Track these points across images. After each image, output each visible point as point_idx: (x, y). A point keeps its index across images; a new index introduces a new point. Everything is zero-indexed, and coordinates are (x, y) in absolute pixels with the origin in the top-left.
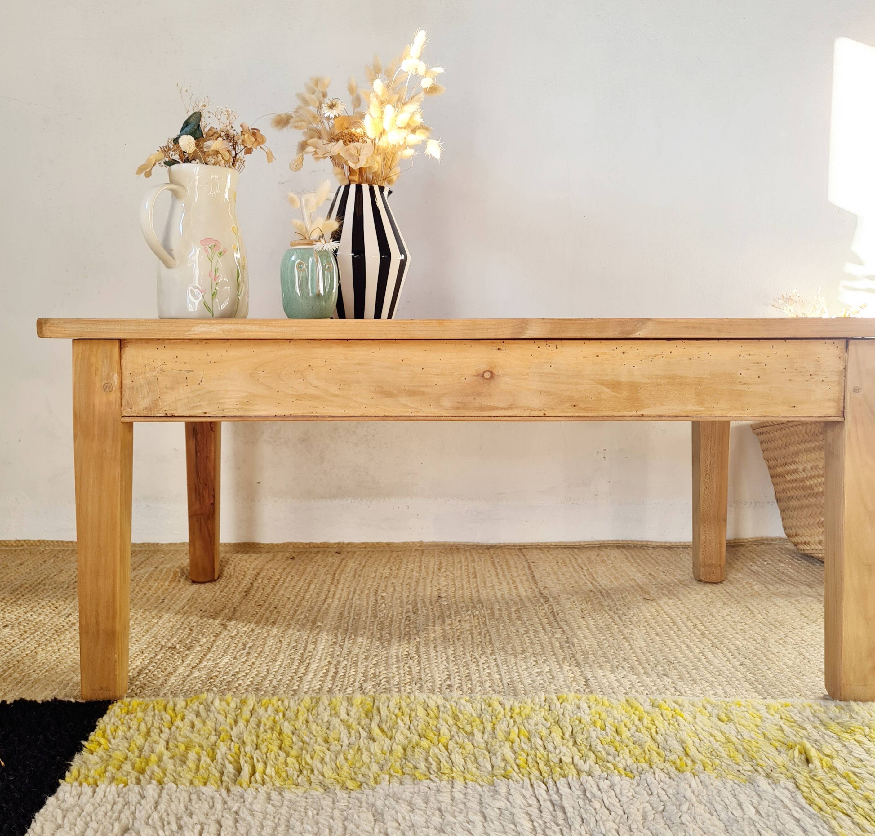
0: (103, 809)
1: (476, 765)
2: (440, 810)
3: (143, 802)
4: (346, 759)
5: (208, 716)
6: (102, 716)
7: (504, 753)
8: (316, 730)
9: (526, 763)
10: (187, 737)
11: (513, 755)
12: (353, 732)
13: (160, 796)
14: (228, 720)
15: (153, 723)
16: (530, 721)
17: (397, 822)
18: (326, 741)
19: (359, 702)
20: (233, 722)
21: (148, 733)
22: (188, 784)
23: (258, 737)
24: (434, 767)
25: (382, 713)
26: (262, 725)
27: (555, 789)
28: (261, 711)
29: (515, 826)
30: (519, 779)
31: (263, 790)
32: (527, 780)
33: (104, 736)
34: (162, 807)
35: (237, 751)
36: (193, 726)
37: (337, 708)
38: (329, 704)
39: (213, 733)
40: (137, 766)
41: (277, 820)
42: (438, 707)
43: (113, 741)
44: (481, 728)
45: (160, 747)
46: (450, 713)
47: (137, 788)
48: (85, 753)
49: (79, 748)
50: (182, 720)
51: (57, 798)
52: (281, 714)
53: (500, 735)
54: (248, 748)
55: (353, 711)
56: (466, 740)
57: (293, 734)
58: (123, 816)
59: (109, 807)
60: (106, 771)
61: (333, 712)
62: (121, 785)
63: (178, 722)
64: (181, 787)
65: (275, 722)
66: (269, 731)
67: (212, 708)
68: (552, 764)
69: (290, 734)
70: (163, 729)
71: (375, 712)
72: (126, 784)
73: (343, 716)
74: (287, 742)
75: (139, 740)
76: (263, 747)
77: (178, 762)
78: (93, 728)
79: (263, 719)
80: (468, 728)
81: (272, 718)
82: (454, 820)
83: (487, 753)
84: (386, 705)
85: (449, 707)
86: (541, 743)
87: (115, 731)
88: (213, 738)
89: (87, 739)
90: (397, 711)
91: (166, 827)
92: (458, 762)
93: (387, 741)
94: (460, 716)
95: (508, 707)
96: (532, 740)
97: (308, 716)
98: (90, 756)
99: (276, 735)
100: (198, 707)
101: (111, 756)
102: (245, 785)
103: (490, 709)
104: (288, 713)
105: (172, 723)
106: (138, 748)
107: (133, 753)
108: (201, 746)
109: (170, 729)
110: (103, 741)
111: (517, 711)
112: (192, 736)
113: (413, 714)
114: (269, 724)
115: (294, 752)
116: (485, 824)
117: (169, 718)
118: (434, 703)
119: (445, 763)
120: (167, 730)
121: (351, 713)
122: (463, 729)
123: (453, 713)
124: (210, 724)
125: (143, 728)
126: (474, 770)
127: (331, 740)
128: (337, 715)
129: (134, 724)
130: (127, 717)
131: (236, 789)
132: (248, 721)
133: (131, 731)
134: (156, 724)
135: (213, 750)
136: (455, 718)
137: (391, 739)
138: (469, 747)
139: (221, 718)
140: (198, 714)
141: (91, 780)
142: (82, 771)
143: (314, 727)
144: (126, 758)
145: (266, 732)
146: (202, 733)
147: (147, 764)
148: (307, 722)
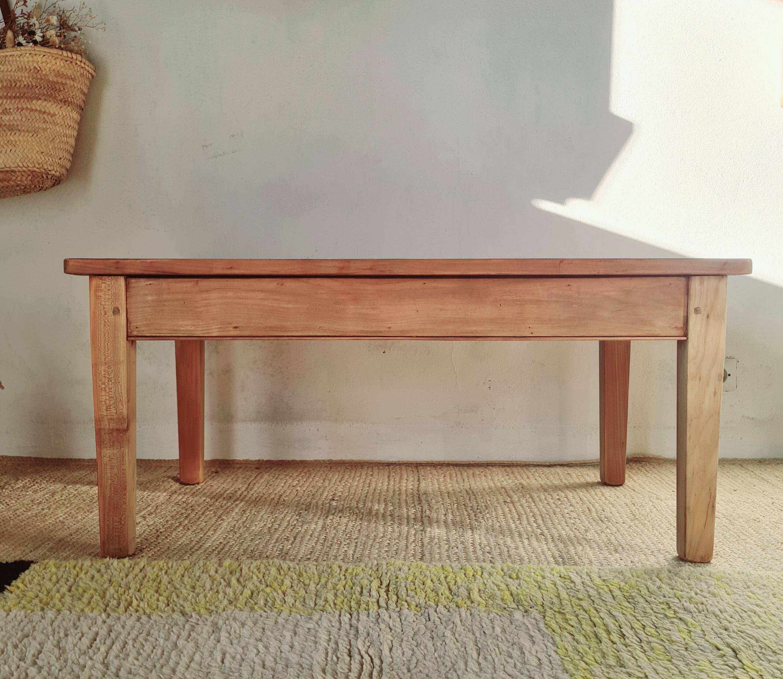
4: (205, 597)
5: (106, 572)
6: (24, 571)
8: (187, 581)
10: (86, 584)
12: (216, 583)
14: (121, 574)
15: (63, 576)
18: (193, 587)
19: (228, 565)
20: (124, 575)
22: (80, 612)
23: (141, 585)
24: (270, 603)
25: (243, 571)
26: (147, 577)
28: (148, 569)
31: (135, 615)
33: (23, 583)
35: (122, 593)
36: (93, 578)
37: (209, 568)
39: (108, 582)
40: (44, 601)
43: (29, 586)
45: (64, 589)
46: (297, 572)
47: (41, 613)
48: (6, 592)
50: (86, 573)
52: (163, 572)
54: (132, 591)
55: (221, 570)
57: (169, 583)
58: (27, 628)
59: (18, 623)
60: (20, 603)
61: (205, 571)
62: (30, 612)
63: (82, 576)
64: (74, 613)
65: (157, 576)
66: (151, 582)
67: (111, 567)
69: (166, 583)
70: (69, 579)
71: (238, 571)
72: (33, 611)
73: (212, 573)
74: (163, 587)
76: (143, 591)
77: (75, 598)
78: (16, 578)
81: (156, 573)
84: (248, 566)
87: (32, 580)
88: (106, 586)
89: (9, 585)
90: (255, 570)
92: (289, 601)
97: (184, 572)
98: (10, 594)
99: (155, 583)
100: (100, 566)
101: (25, 595)
104: (169, 571)
105: (77, 576)
106: (47, 591)
107: (43, 593)
108: (96, 590)
110: (21, 586)
121: (219, 572)
123: (300, 572)
125: (54, 578)
127: (197, 587)
128: (207, 572)
130: (43, 572)
131: (114, 615)
132: (136, 575)
133: (45, 580)
134: (65, 576)
135: (104, 592)
136: (300, 575)
139: (115, 573)
140: (99, 571)
141: (6, 608)
144: (37, 596)
145: (148, 582)
146: (99, 582)
147: (52, 600)
148: (182, 576)
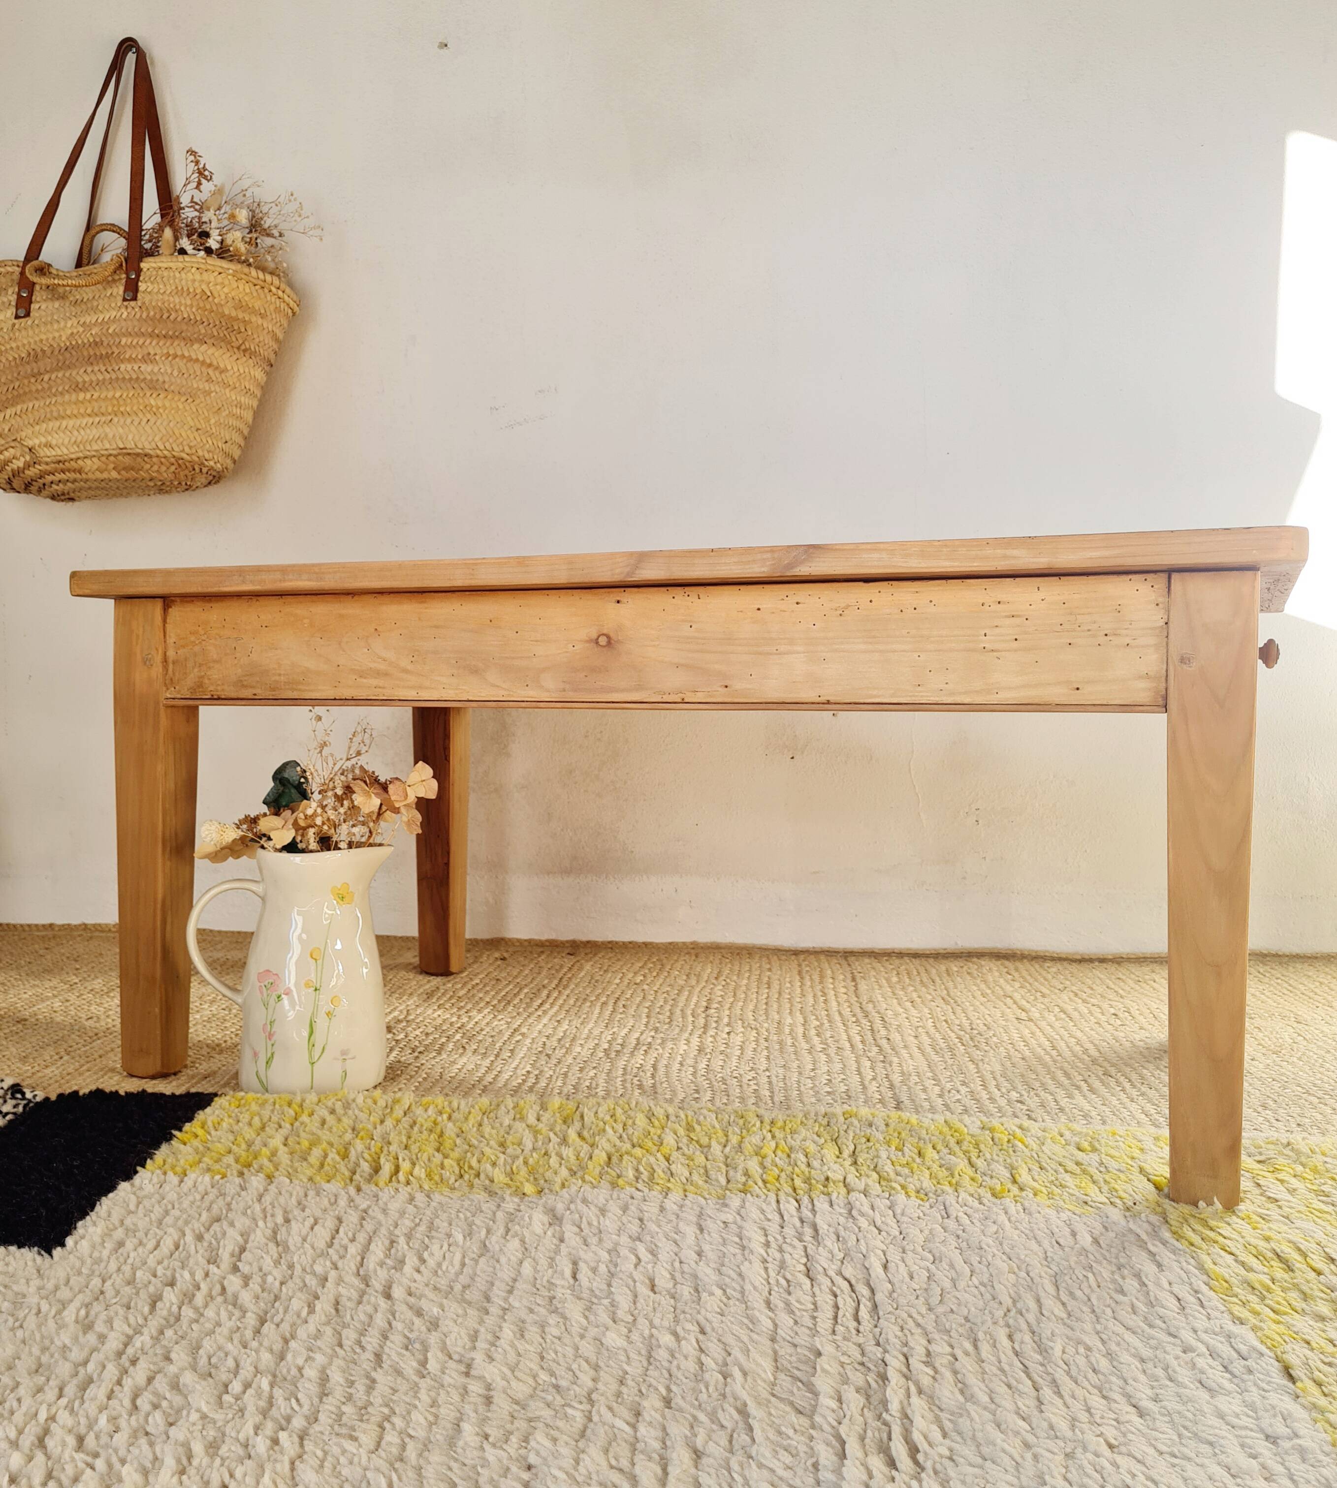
0: (191, 1198)
1: (704, 1178)
2: (641, 1220)
3: (243, 1193)
4: (526, 1163)
5: (346, 1114)
6: (204, 1107)
7: (748, 1167)
8: (490, 1134)
9: (778, 1180)
10: (313, 1134)
11: (760, 1171)
12: (540, 1137)
13: (266, 1190)
14: (372, 1118)
15: (270, 1117)
16: (796, 1136)
17: (579, 1227)
18: (502, 1145)
19: (557, 1106)
20: (378, 1121)
21: (263, 1128)
22: (305, 1180)
23: (409, 1137)
24: (645, 1175)
25: (586, 1118)
26: (418, 1125)
27: (810, 1207)
28: (419, 1111)
29: (741, 1239)
30: (761, 1193)
31: (404, 1191)
32: (772, 1198)
33: (203, 1128)
34: (267, 1199)
35: (378, 1151)
36: (323, 1122)
37: (525, 1111)
38: (514, 1108)
39: (350, 1131)
40: (241, 1159)
41: (417, 1221)
42: (667, 1117)
43: (213, 1132)
44: (723, 1140)
45: (275, 1142)
46: (684, 1124)
47: (238, 1180)
48: (174, 1142)
49: (169, 1138)
50: (311, 1114)
51: (133, 1185)
52: (446, 1116)
53: (748, 1148)
54: (393, 1148)
55: (546, 1117)
56: (698, 1153)
57: (458, 1136)
58: (215, 1206)
59: (198, 1197)
60: (200, 1162)
61: (518, 1116)
62: (218, 1177)
63: (304, 1118)
64: (296, 1182)
65: (435, 1123)
66: (426, 1133)
67: (354, 1106)
68: (813, 1182)
69: (453, 1136)
70: (283, 1123)
71: (577, 1117)
72: (224, 1176)
73: (532, 1120)
74: (448, 1144)
75: (249, 1133)
76: (414, 1148)
77: (296, 1157)
78: (191, 1118)
79: (420, 1119)
80: (705, 1141)
81: (433, 1119)
82: (657, 1229)
83: (724, 1167)
84: (594, 1110)
85: (683, 1116)
86: (804, 1159)
87: (219, 1123)
88: (347, 1137)
89: (180, 1129)
90: (607, 1118)
91: (269, 1218)
92: (679, 1172)
93: (586, 1147)
94: (697, 1127)
95: (767, 1120)
96: (793, 1156)
97: (482, 1119)
98: (182, 1146)
99: (433, 1136)
100: (334, 1104)
101: (208, 1148)
102: (381, 1184)
103: (741, 1122)
104: (455, 1115)
105: (296, 1119)
106: (246, 1142)
107: (238, 1146)
108: (330, 1144)
109: (292, 1125)
110: (200, 1132)
111: (780, 1124)
112: (320, 1133)
113: (630, 1122)
114: (429, 1124)
115: (455, 1154)
116: (700, 1237)
117: (293, 1114)
118: (662, 1111)
119: (661, 1173)
120: (288, 1126)
121: (543, 1119)
122: (697, 1142)
123: (688, 1123)
124: (347, 1122)
125: (256, 1121)
126: (701, 1183)
127: (508, 1143)
128: (522, 1119)
129: (245, 1118)
130: (237, 1110)
131: (367, 1188)
132: (398, 1121)
133: (241, 1124)
134: (275, 1119)
135: (346, 1149)
136: (690, 1128)
137: (592, 1146)
138: (700, 1159)
139: (363, 1116)
140: (333, 1112)
141: (178, 1169)
142: (169, 1160)
143: (487, 1129)
144: (228, 1151)
145: (421, 1132)
146: (334, 1129)
147: (256, 1158)
148: (480, 1125)
